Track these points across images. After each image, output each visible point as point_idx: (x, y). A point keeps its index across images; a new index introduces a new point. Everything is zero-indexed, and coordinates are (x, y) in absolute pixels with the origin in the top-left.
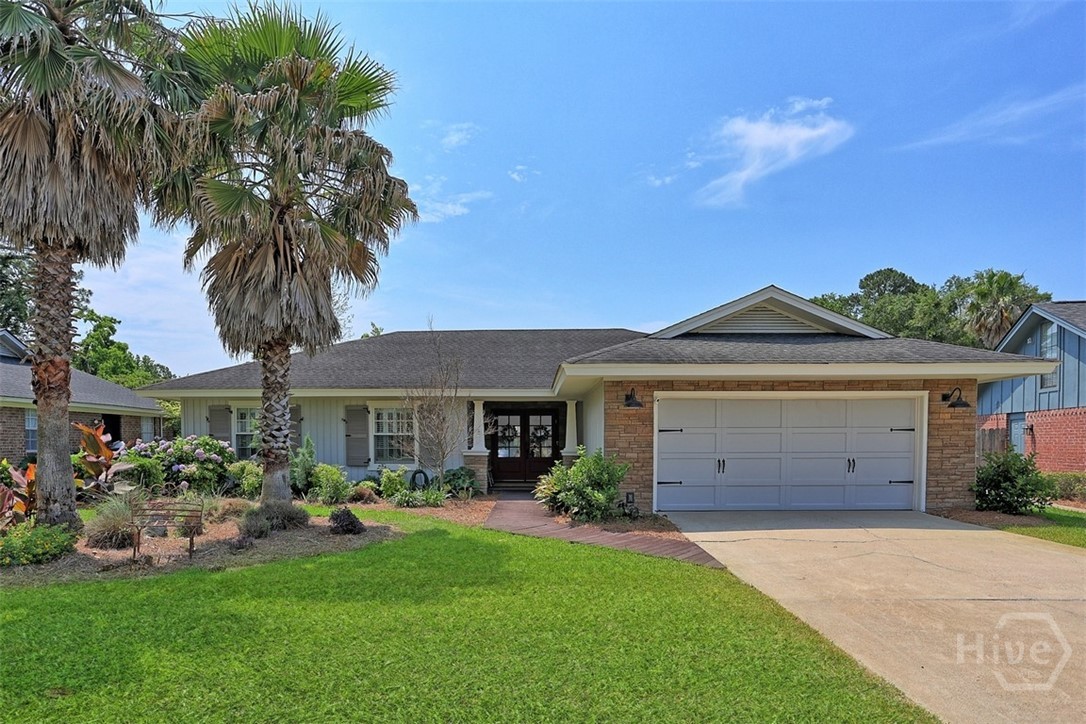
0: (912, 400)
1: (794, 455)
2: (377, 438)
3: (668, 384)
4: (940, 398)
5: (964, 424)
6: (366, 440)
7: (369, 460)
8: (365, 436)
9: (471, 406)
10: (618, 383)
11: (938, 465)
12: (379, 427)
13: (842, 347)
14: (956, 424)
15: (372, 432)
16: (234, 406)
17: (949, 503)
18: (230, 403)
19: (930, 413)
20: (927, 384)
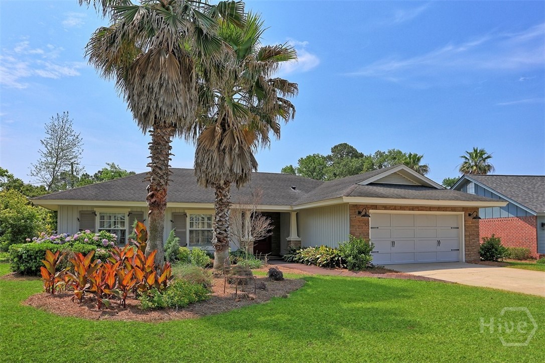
0: (457, 215)
1: (420, 239)
2: (191, 232)
3: (375, 207)
4: (468, 215)
5: (476, 226)
6: (185, 233)
7: (187, 244)
8: (184, 230)
9: (243, 215)
10: (355, 206)
11: (468, 243)
12: (192, 224)
13: (428, 192)
14: (473, 226)
15: (188, 228)
16: (98, 211)
17: (473, 258)
18: (95, 209)
19: (465, 221)
20: (464, 209)
